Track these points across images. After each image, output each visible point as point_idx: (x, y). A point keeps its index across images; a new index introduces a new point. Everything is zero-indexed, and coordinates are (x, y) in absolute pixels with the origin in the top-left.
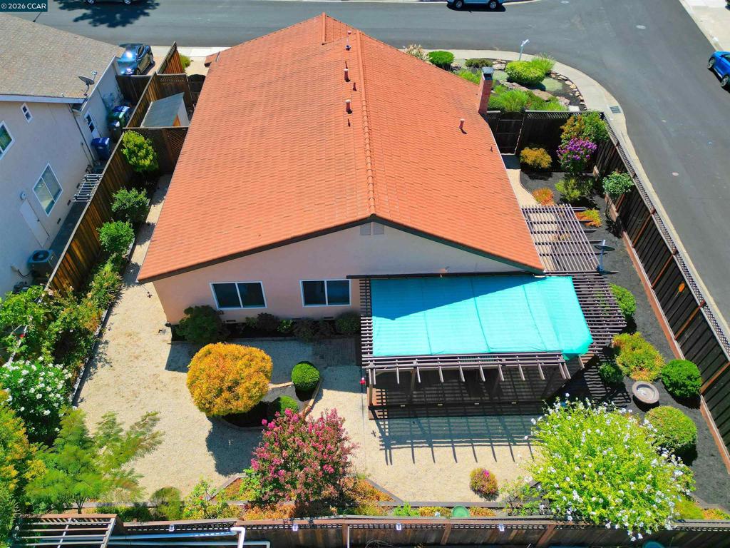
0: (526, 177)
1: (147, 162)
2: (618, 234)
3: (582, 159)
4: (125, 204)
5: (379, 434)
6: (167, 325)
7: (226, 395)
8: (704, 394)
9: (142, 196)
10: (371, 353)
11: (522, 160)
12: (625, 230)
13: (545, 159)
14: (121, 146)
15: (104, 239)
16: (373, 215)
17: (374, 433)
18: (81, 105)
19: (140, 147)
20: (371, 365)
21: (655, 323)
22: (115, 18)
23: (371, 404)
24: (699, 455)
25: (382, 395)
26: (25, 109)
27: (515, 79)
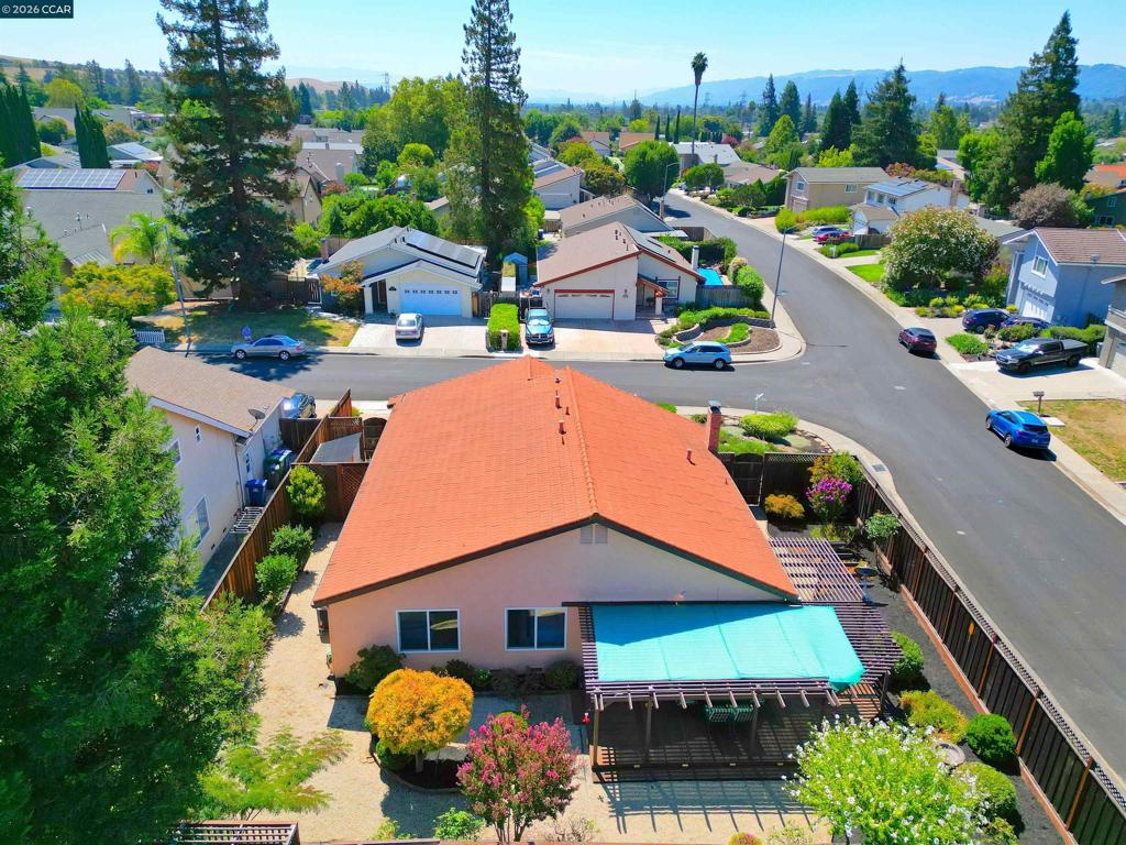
0: (775, 529)
1: (314, 501)
2: (895, 588)
3: (837, 501)
4: (287, 542)
5: (607, 799)
6: (329, 678)
7: (419, 722)
8: (1021, 755)
9: (307, 535)
10: (596, 678)
11: (767, 509)
12: (903, 583)
13: (797, 509)
14: (287, 482)
15: (261, 577)
16: (596, 514)
17: (601, 798)
18: (246, 439)
19: (309, 484)
20: (598, 690)
21: (954, 684)
22: (269, 373)
23: (595, 763)
24: (1027, 827)
25: (609, 754)
26: (197, 431)
27: (754, 432)
